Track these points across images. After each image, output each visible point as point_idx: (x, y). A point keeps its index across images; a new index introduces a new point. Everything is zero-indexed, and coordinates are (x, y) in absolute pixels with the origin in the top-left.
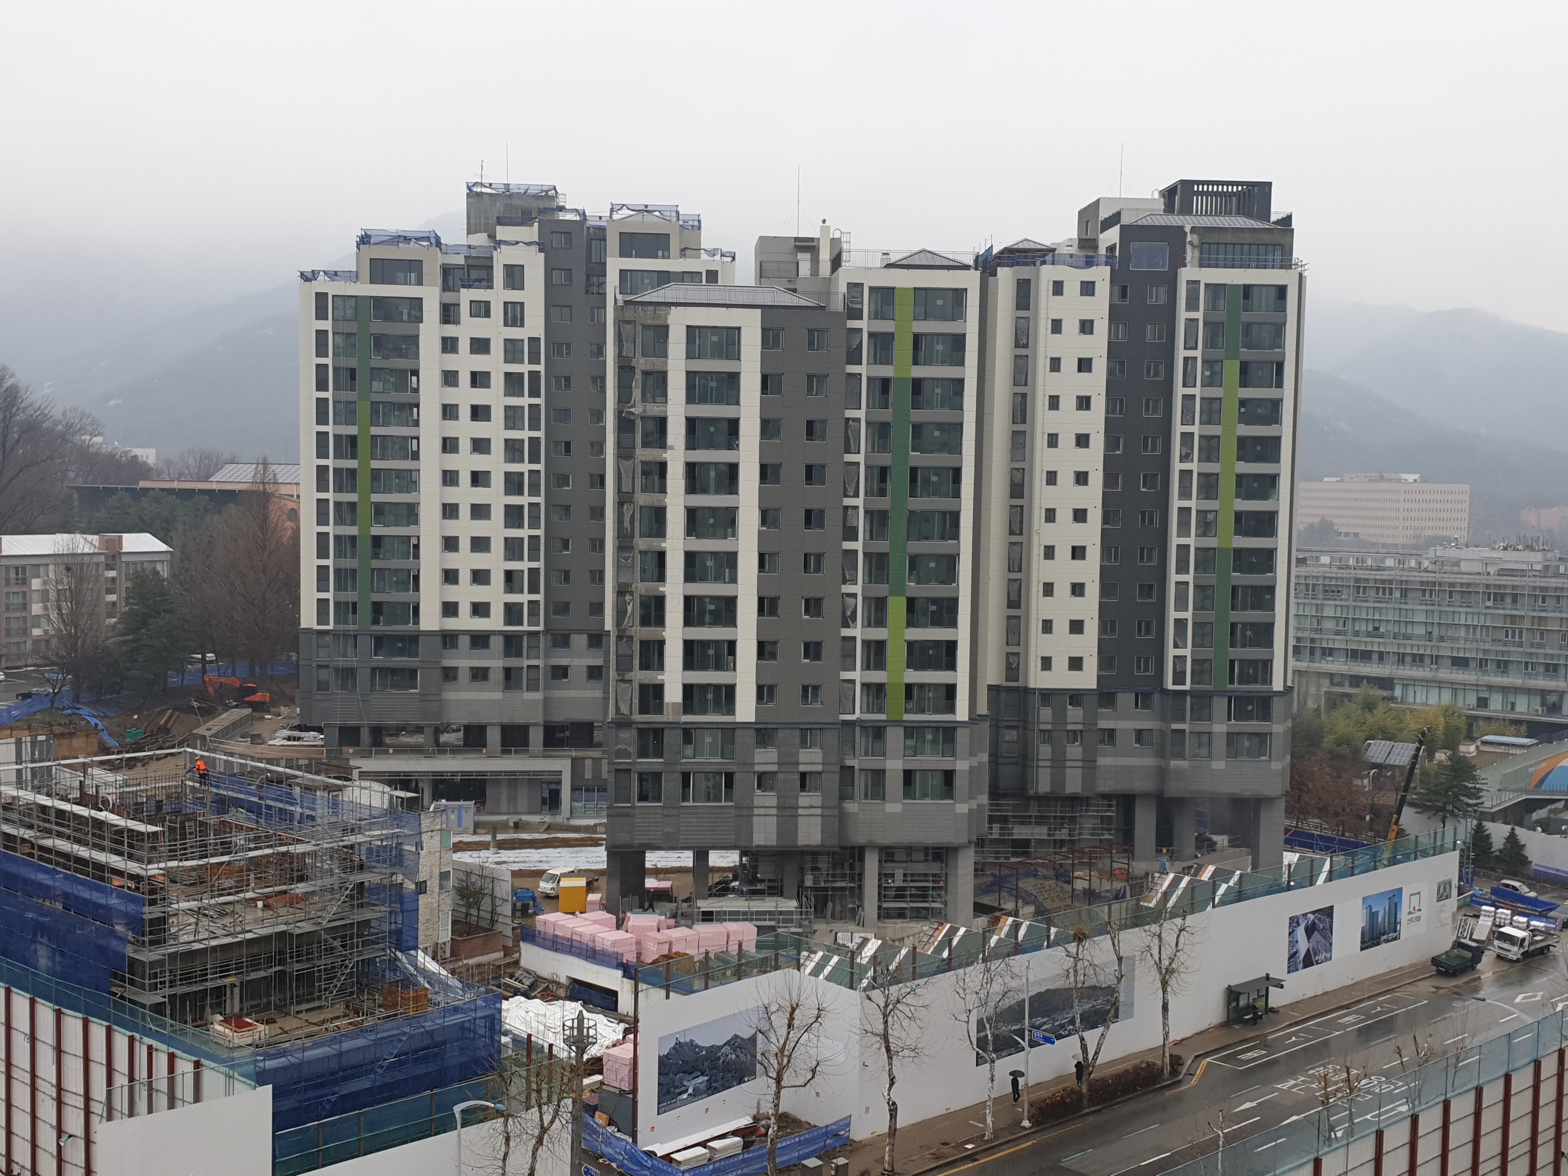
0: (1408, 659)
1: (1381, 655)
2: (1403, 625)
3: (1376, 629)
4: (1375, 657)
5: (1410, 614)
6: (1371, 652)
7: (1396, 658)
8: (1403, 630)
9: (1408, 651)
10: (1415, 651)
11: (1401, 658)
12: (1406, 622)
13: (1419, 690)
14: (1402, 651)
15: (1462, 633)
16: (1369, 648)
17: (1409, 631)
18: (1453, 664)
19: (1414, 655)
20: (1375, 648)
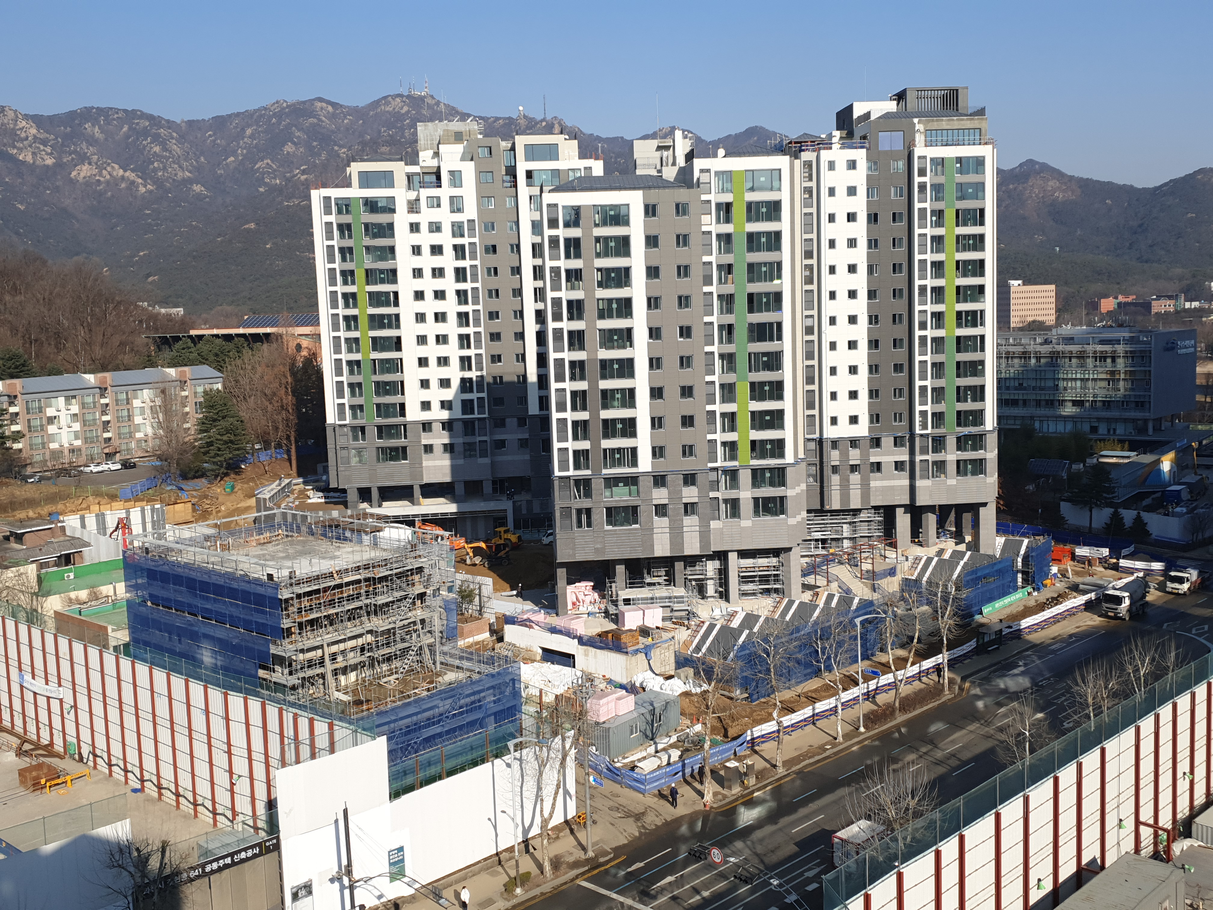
0: (1043, 403)
1: (1025, 401)
2: (1038, 382)
3: (1021, 385)
4: (1021, 403)
5: (1043, 374)
6: (1017, 400)
7: (1035, 403)
8: (1038, 385)
9: (1043, 398)
10: (1047, 398)
11: (1038, 403)
12: (1041, 379)
13: (1050, 423)
14: (1039, 398)
15: (1079, 383)
16: (1016, 397)
17: (1043, 385)
18: (1073, 405)
19: (1047, 401)
20: (1021, 397)
